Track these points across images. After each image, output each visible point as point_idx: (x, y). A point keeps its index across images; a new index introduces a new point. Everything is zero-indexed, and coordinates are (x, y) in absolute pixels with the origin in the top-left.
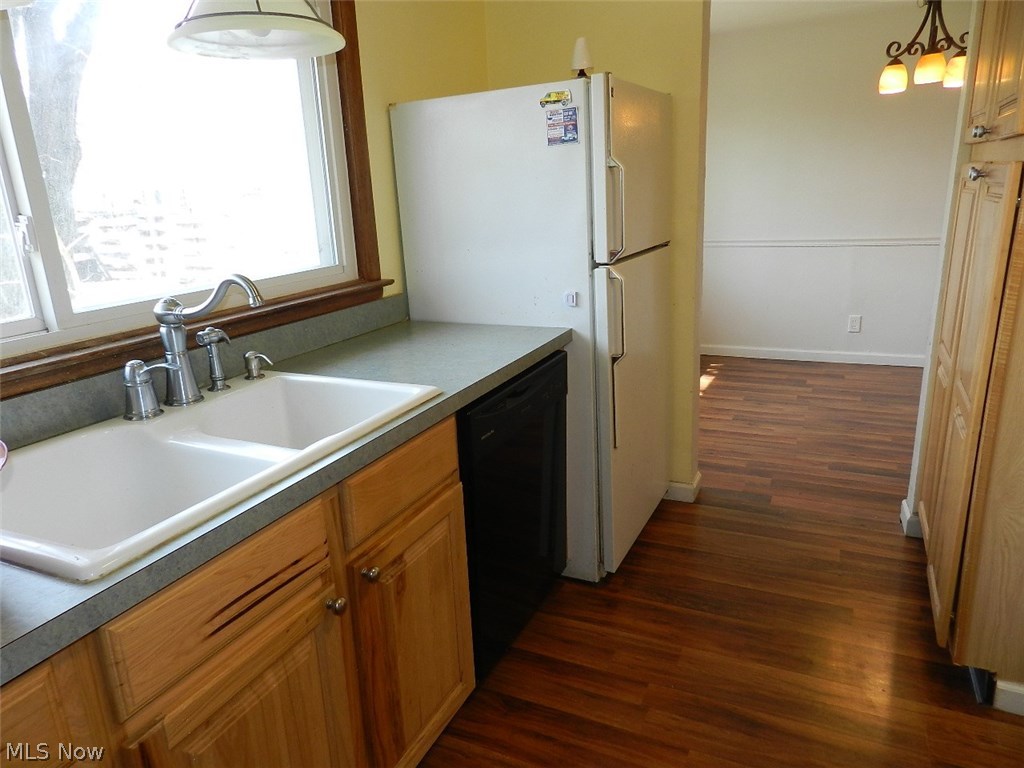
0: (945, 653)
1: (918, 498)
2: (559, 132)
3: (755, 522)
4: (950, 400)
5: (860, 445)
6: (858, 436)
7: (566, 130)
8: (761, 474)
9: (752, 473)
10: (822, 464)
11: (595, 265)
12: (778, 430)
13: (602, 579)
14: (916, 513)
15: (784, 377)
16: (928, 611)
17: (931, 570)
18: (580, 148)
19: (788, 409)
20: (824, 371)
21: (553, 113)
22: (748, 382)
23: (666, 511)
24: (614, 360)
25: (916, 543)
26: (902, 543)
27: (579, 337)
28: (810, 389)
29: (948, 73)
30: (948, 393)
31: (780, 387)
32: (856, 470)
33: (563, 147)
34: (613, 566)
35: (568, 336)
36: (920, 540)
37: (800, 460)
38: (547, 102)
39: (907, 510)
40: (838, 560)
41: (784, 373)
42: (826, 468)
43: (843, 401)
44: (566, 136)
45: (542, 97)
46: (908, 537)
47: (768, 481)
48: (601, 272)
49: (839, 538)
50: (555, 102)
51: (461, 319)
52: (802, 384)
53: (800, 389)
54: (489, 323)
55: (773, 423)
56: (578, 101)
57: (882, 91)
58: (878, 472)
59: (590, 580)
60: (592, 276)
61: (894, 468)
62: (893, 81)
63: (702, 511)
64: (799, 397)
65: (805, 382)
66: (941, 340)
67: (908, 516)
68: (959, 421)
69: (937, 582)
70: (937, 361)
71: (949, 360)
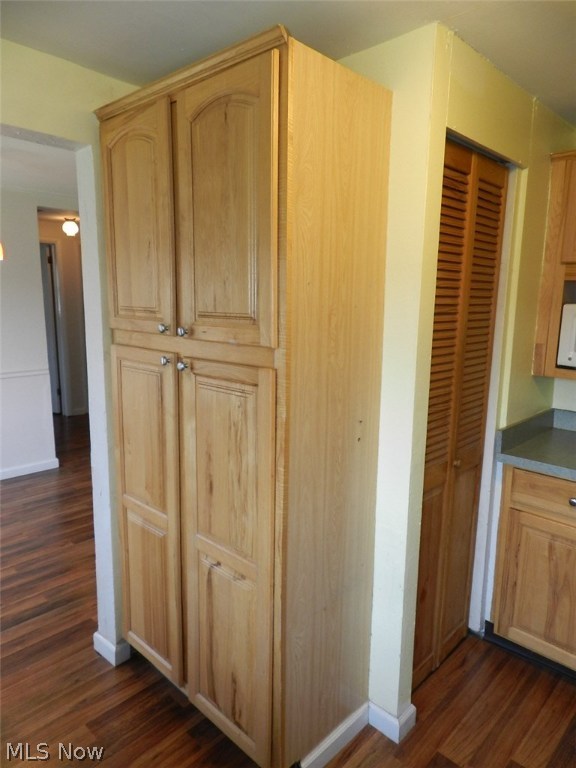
14: (121, 641)
26: (117, 678)
66: (124, 492)
67: (113, 648)
68: (223, 571)
69: (232, 715)
70: (122, 509)
71: (158, 513)
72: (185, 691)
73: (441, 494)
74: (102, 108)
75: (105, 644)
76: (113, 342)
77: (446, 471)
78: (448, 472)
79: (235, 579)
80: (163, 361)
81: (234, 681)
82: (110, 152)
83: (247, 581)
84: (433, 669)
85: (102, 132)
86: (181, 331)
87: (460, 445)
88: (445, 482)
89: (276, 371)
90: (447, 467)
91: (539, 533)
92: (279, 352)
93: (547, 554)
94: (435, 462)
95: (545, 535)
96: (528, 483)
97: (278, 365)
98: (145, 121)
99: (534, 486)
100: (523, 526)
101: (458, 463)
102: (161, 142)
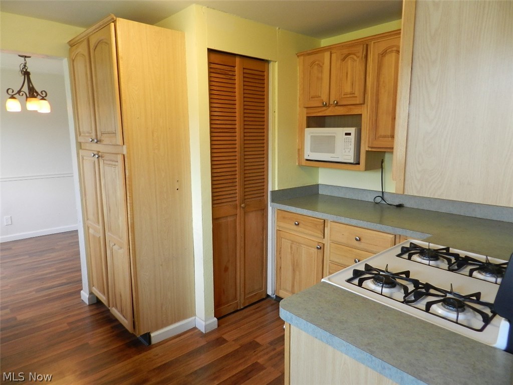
0: (133, 336)
1: (91, 285)
4: (105, 241)
5: (43, 277)
8: (2, 308)
10: (31, 292)
14: (91, 293)
17: (113, 310)
25: (96, 303)
26: (87, 309)
29: (35, 105)
30: (102, 238)
32: (50, 288)
36: (99, 302)
37: (18, 295)
40: (68, 328)
42: (34, 293)
43: (18, 260)
46: (89, 305)
47: (7, 311)
49: (62, 319)
57: (9, 110)
62: (13, 106)
66: (88, 219)
67: (87, 296)
68: (116, 247)
69: (121, 312)
70: (87, 228)
71: (97, 226)
72: (109, 308)
73: (235, 221)
74: (70, 41)
75: (85, 295)
76: (81, 149)
77: (237, 209)
78: (238, 210)
79: (119, 249)
80: (93, 155)
81: (121, 296)
82: (73, 61)
83: (122, 250)
84: (238, 309)
85: (70, 51)
86: (95, 141)
87: (246, 197)
88: (237, 214)
89: (124, 155)
90: (237, 207)
91: (287, 241)
92: (125, 147)
93: (290, 250)
94: (228, 204)
95: (289, 241)
96: (282, 216)
97: (125, 153)
98: (82, 49)
99: (284, 218)
100: (281, 238)
101: (243, 205)
102: (87, 57)
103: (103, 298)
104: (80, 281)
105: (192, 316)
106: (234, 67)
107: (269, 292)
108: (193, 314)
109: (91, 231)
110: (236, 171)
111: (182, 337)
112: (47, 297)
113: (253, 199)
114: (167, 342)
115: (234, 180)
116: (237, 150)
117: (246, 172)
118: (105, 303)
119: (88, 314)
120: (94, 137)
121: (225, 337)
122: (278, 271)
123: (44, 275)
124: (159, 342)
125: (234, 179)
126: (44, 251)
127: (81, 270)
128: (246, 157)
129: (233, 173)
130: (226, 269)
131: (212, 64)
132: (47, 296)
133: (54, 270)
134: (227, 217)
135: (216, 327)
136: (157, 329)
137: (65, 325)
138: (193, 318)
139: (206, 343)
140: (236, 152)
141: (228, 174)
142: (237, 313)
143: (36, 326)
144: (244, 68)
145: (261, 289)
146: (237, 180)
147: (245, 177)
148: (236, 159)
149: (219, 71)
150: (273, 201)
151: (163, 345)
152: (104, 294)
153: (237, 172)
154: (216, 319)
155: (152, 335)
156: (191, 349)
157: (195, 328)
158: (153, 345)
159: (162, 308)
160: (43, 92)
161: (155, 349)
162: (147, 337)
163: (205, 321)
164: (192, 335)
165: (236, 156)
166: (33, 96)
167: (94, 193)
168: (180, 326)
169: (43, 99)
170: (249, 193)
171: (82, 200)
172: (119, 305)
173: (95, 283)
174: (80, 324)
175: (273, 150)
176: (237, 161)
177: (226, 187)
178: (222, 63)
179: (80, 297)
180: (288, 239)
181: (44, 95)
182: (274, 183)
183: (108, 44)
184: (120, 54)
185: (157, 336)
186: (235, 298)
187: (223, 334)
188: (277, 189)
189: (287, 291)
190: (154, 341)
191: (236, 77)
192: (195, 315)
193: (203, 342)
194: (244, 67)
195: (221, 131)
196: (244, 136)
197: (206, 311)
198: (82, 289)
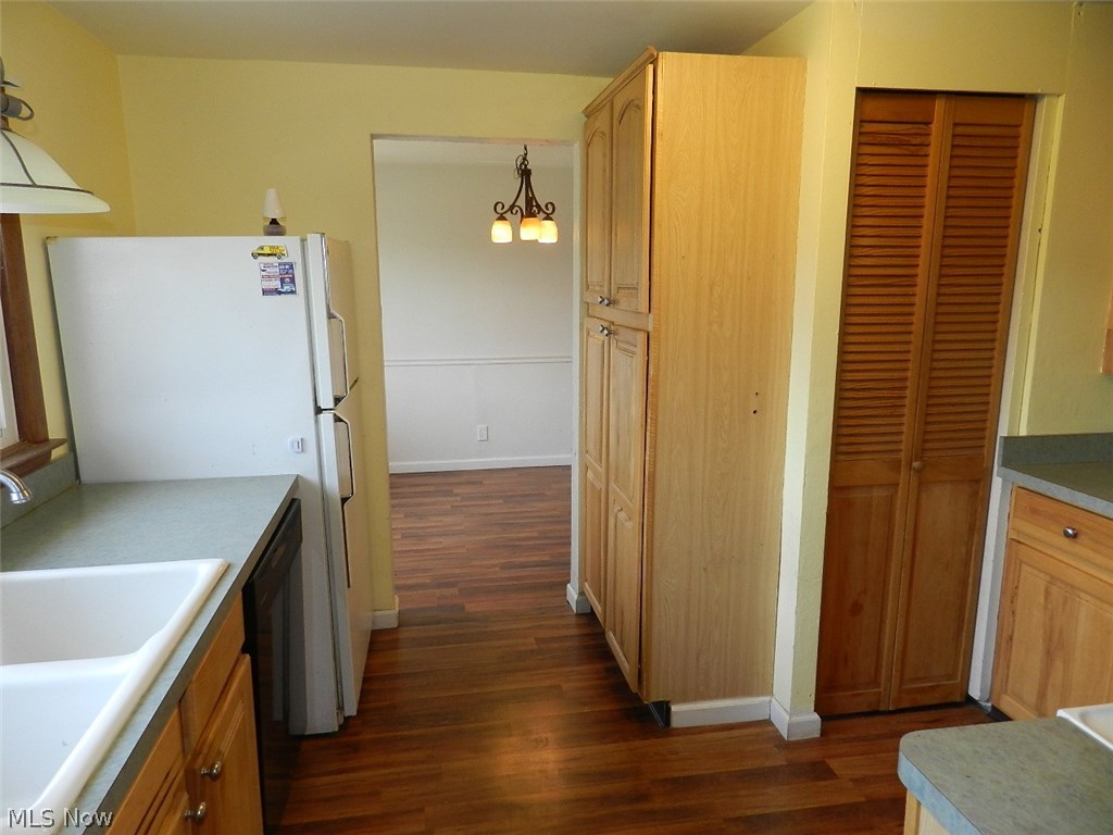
0: (637, 698)
1: (583, 578)
2: (276, 284)
3: (460, 632)
4: (607, 498)
5: (518, 543)
6: (514, 536)
7: (282, 280)
8: (447, 585)
9: (439, 586)
10: (494, 566)
11: (318, 411)
12: (447, 541)
13: (340, 726)
14: (582, 593)
15: (432, 489)
16: (616, 670)
17: (610, 636)
18: (298, 301)
19: (447, 520)
20: (462, 479)
21: (267, 265)
22: (404, 498)
23: (379, 642)
24: (344, 500)
25: (588, 617)
26: (573, 620)
27: (306, 482)
28: (459, 498)
29: (542, 232)
30: (603, 491)
31: (433, 500)
32: (522, 566)
33: (277, 297)
34: (351, 709)
35: (297, 483)
36: (592, 614)
37: (475, 566)
38: (259, 254)
39: (572, 593)
40: (535, 647)
41: (431, 485)
42: (497, 569)
43: (488, 505)
44: (282, 287)
45: (255, 249)
46: (577, 615)
47: (454, 591)
48: (326, 418)
49: (530, 628)
50: (269, 255)
51: (159, 476)
52: (449, 493)
53: (450, 499)
54: (194, 477)
55: (441, 535)
56: (293, 256)
57: (495, 240)
58: (538, 564)
59: (330, 731)
60: (317, 421)
61: (546, 558)
62: (501, 232)
63: (405, 634)
64: (452, 506)
65: (451, 491)
66: (587, 451)
67: (576, 597)
68: (622, 515)
69: (621, 644)
70: (585, 468)
71: (599, 468)
72: (605, 631)
74: (586, 108)
76: (586, 315)
77: (899, 472)
78: (903, 473)
79: (626, 521)
80: (601, 328)
82: (588, 146)
83: (631, 522)
84: (881, 709)
85: (586, 127)
86: (606, 301)
87: (929, 445)
88: (898, 485)
89: (648, 333)
90: (900, 466)
91: (1036, 572)
92: (651, 316)
93: (1042, 600)
94: (875, 456)
95: (1042, 575)
96: (1027, 505)
97: (650, 329)
98: (602, 121)
99: (1034, 511)
100: (1021, 562)
101: (916, 464)
102: (608, 138)
103: (598, 609)
104: (568, 564)
105: (763, 694)
106: (928, 123)
107: (975, 691)
108: (767, 689)
109: (590, 474)
110: (906, 379)
111: (736, 733)
112: (515, 583)
113: (950, 453)
114: (700, 733)
115: (899, 403)
116: (913, 328)
117: (935, 383)
118: (600, 619)
119: (574, 631)
120: (606, 295)
121: (834, 764)
122: (1004, 644)
123: (518, 539)
124: (688, 728)
125: (899, 398)
126: (527, 496)
127: (570, 544)
128: (938, 347)
129: (897, 385)
130: (857, 609)
131: (866, 125)
132: (516, 580)
133: (536, 534)
134: (871, 486)
135: (817, 734)
136: (685, 699)
137: (532, 640)
138: (767, 699)
139: (785, 763)
140: (910, 333)
141: (882, 385)
142: (876, 719)
143: (488, 629)
144: (955, 125)
145: (951, 676)
146: (907, 402)
147: (929, 397)
148: (908, 352)
149: (883, 138)
150: (1006, 463)
151: (693, 737)
152: (600, 602)
153: (908, 383)
154: (816, 717)
155: (674, 708)
156: (749, 764)
157: (768, 722)
158: (674, 729)
159: (698, 658)
160: (549, 206)
161: (675, 739)
162: (664, 708)
163: (791, 715)
164: (758, 735)
165: (909, 343)
166: (531, 215)
167: (599, 404)
168: (734, 707)
169: (548, 218)
170: (938, 436)
171: (581, 413)
172: (618, 630)
173: (589, 575)
174: (555, 645)
175: (1025, 330)
176: (910, 356)
177: (877, 416)
178: (896, 119)
179: (566, 595)
180: (1039, 570)
181: (549, 212)
182: (1017, 415)
183: (640, 108)
184: (658, 128)
185: (684, 713)
186: (875, 682)
187: (830, 757)
188: (1023, 432)
189: (1023, 702)
190: (676, 722)
191: (932, 150)
192: (771, 693)
193: (779, 759)
194: (957, 121)
195: (876, 282)
196: (939, 294)
197: (796, 692)
198: (569, 582)
